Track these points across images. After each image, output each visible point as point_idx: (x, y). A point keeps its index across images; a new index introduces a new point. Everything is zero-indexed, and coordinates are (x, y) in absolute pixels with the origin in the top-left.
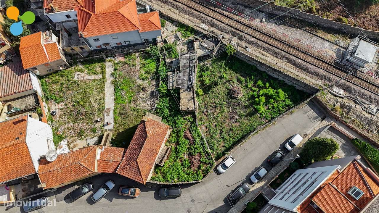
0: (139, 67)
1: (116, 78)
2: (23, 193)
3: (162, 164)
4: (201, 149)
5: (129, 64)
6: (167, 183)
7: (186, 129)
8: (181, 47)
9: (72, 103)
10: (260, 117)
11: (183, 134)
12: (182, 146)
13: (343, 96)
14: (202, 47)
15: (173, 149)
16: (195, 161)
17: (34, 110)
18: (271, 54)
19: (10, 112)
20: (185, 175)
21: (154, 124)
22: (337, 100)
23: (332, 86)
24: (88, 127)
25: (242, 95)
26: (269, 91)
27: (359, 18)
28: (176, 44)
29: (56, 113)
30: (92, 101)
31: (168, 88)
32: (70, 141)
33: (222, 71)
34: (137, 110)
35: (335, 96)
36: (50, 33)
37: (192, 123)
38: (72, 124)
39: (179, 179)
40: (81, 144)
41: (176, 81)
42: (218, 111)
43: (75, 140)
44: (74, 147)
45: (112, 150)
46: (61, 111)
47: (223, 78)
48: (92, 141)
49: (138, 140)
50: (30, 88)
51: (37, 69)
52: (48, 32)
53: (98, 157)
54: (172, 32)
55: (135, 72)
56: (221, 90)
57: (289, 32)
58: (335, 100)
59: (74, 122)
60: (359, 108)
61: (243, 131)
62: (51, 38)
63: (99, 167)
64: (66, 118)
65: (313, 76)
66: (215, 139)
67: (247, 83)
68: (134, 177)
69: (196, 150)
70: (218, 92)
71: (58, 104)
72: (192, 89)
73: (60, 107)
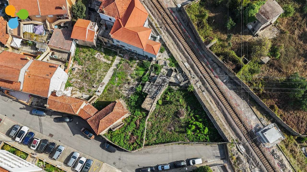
0: (134, 69)
1: (118, 68)
2: (36, 103)
3: (114, 130)
4: (139, 135)
5: (130, 64)
6: (111, 142)
7: (138, 119)
8: (165, 70)
9: (86, 69)
10: (186, 137)
11: (135, 121)
12: (131, 127)
13: (243, 153)
14: (176, 77)
15: (125, 125)
16: (132, 139)
17: (64, 62)
18: (216, 104)
19: (51, 57)
20: (123, 143)
21: (120, 106)
22: (238, 153)
23: (240, 144)
24: (87, 87)
25: (184, 118)
26: (199, 125)
27: (287, 112)
28: (162, 67)
29: (75, 70)
30: (97, 74)
31: (142, 90)
32: (74, 89)
33: (181, 97)
34: (119, 93)
35: (238, 150)
36: (95, 24)
37: (144, 117)
38: (80, 81)
39: (119, 143)
40: (78, 94)
41: (148, 89)
42: (164, 119)
43: (77, 91)
44: (74, 94)
45: (91, 107)
46: (78, 70)
47: (179, 101)
48: (86, 96)
49: (107, 110)
50: (68, 49)
51: (78, 41)
52: (94, 23)
53: (82, 107)
54: (165, 58)
55: (130, 70)
56: (173, 108)
57: (236, 97)
58: (236, 152)
59: (82, 80)
60: (247, 165)
61: (171, 138)
62: (94, 27)
63: (80, 113)
64: (79, 76)
65: (233, 131)
66: (152, 133)
67: (191, 112)
68: (94, 128)
69: (137, 133)
70: (171, 108)
71: (79, 65)
72: (154, 99)
73: (79, 68)
